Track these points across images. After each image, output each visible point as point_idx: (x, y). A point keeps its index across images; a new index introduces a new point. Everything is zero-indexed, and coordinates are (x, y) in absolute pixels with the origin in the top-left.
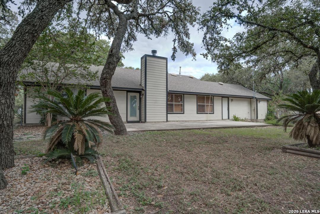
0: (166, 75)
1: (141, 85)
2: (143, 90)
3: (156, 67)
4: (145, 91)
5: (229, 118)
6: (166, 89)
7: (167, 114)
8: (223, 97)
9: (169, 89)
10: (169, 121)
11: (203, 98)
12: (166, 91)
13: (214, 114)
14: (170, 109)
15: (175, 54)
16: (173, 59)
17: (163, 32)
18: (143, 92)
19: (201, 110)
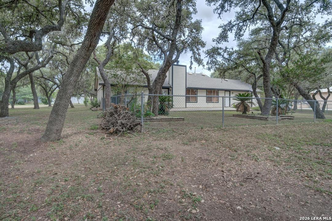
0: (185, 74)
1: (169, 84)
2: (171, 87)
3: (179, 72)
4: (172, 88)
5: (230, 106)
6: (185, 86)
7: (186, 102)
8: (225, 91)
9: (187, 86)
10: (187, 108)
11: (211, 92)
12: (185, 87)
13: (219, 103)
14: (188, 100)
15: (192, 66)
16: (190, 69)
17: (184, 51)
18: (171, 89)
19: (209, 100)
